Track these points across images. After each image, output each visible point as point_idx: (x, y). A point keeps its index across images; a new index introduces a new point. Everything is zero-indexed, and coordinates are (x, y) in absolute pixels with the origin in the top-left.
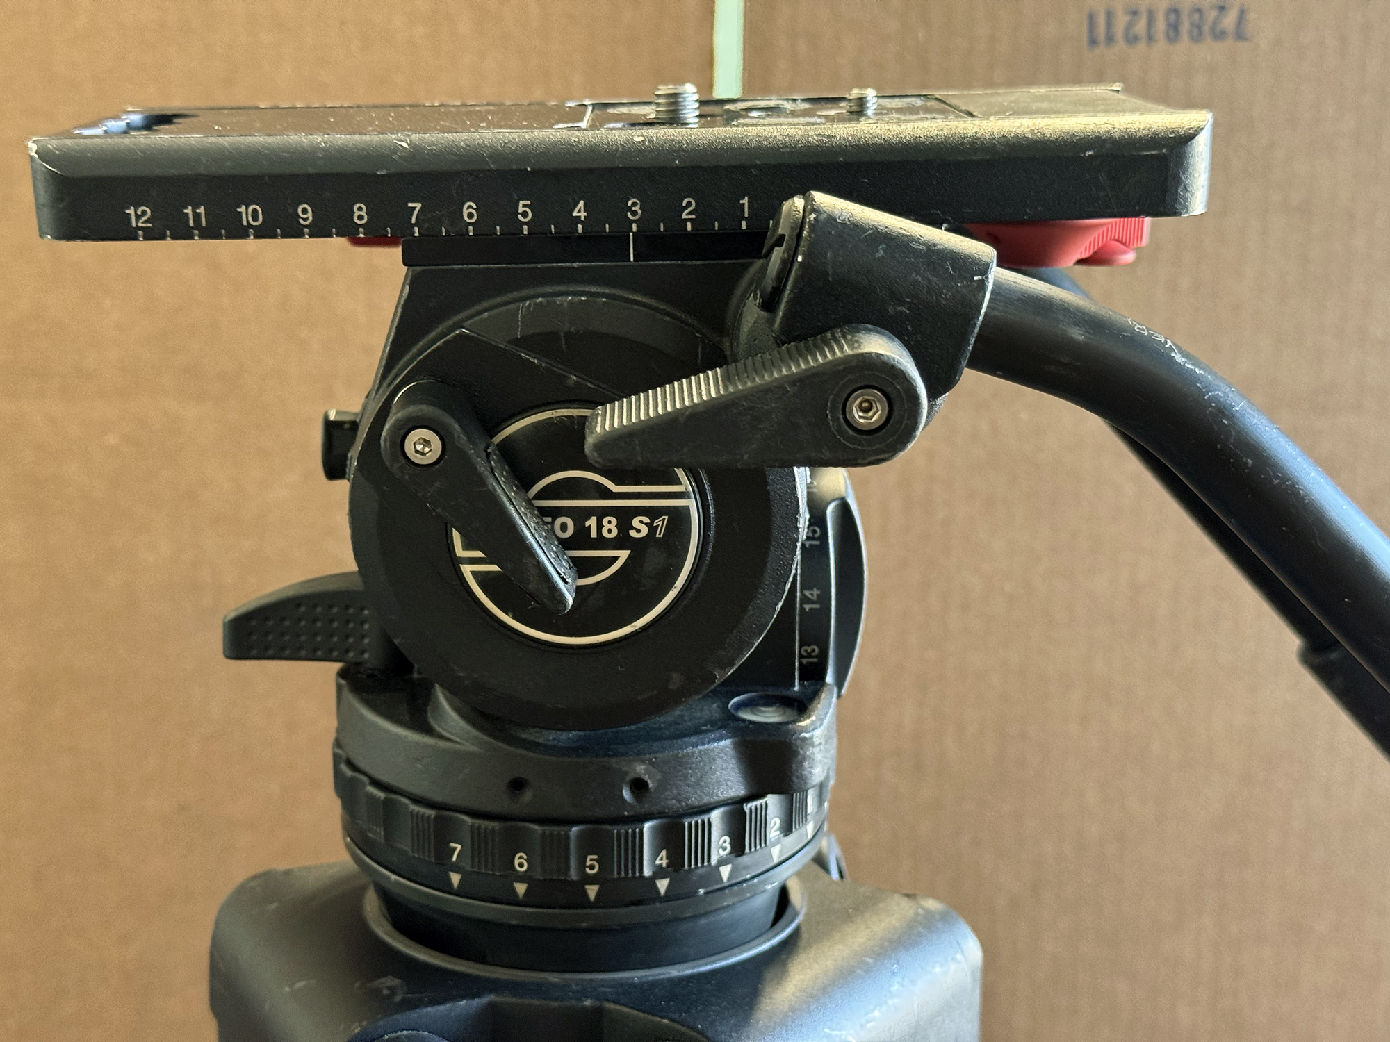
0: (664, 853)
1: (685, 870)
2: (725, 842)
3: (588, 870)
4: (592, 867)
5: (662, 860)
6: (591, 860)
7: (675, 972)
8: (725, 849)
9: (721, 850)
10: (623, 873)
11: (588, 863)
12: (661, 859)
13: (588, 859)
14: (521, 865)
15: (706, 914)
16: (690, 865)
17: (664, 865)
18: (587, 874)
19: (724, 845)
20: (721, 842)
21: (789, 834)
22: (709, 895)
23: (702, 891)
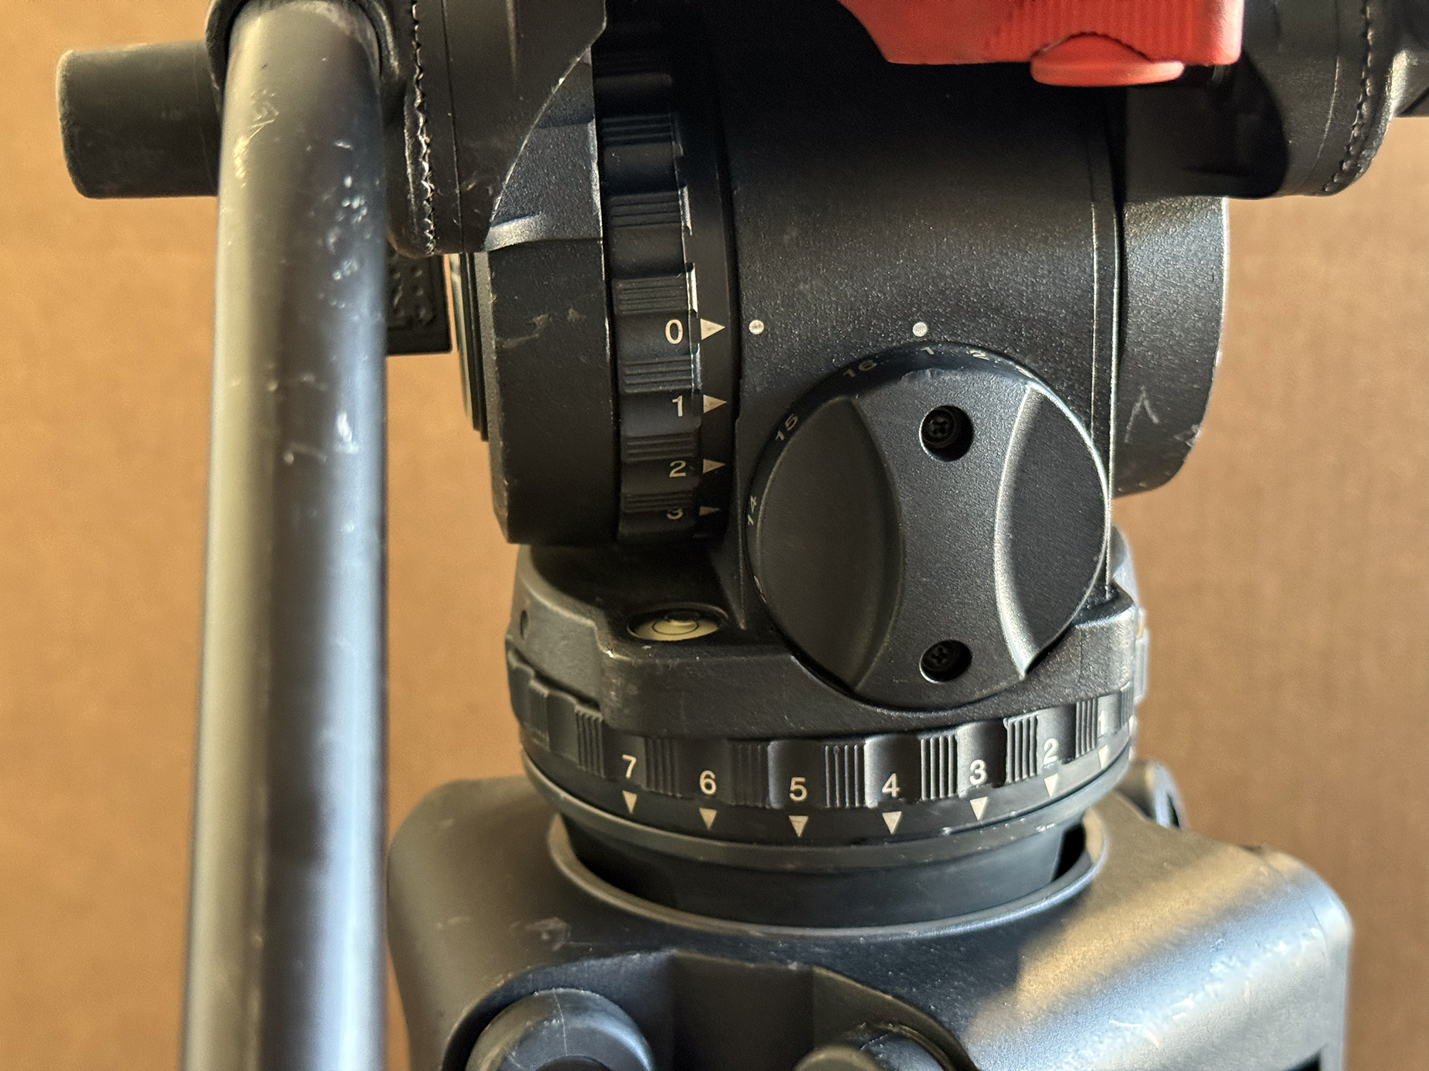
0: (893, 778)
1: (923, 802)
2: (978, 767)
3: (793, 796)
4: (798, 793)
5: (892, 787)
6: (797, 783)
7: (914, 932)
8: (978, 777)
9: (972, 779)
10: (838, 802)
11: (793, 787)
12: (890, 786)
13: (793, 783)
14: (708, 786)
15: (955, 860)
16: (928, 795)
17: (894, 795)
18: (792, 801)
19: (977, 771)
20: (972, 768)
21: (1071, 761)
22: (958, 837)
23: (947, 830)
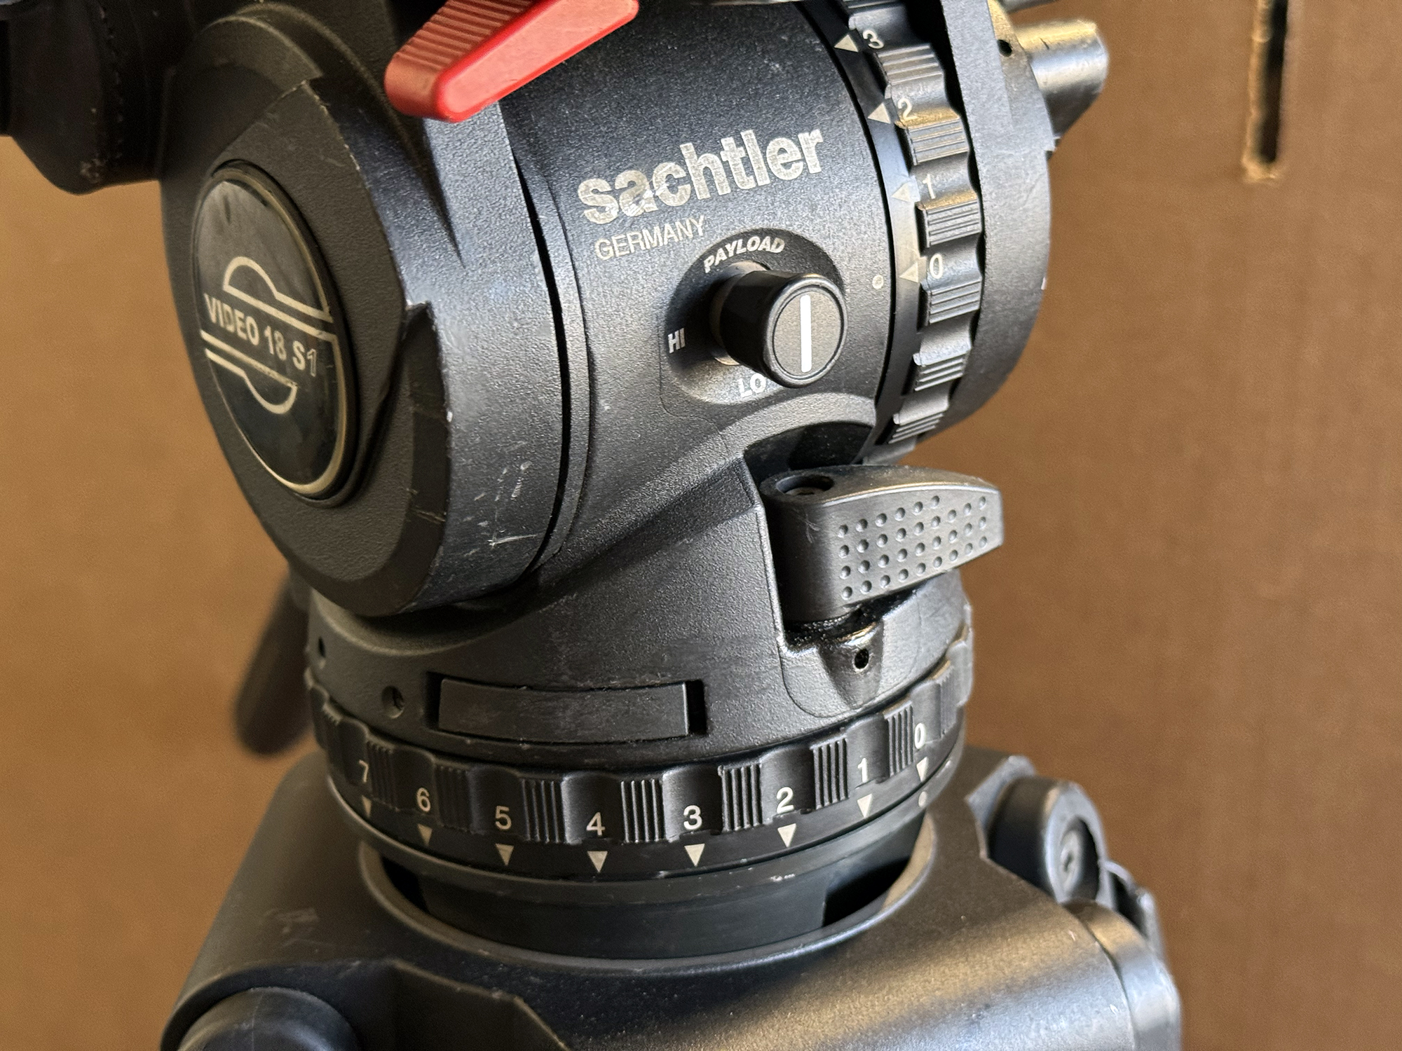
0: (597, 817)
1: (626, 844)
2: (693, 812)
3: (498, 824)
4: (503, 822)
6: (502, 812)
8: (693, 822)
9: (687, 825)
10: (538, 835)
11: (499, 816)
12: (595, 825)
13: (498, 812)
14: (424, 804)
16: (632, 837)
17: (600, 833)
18: (498, 829)
19: (692, 817)
20: (686, 812)
21: (810, 812)
22: (672, 881)
23: (663, 873)
